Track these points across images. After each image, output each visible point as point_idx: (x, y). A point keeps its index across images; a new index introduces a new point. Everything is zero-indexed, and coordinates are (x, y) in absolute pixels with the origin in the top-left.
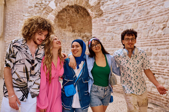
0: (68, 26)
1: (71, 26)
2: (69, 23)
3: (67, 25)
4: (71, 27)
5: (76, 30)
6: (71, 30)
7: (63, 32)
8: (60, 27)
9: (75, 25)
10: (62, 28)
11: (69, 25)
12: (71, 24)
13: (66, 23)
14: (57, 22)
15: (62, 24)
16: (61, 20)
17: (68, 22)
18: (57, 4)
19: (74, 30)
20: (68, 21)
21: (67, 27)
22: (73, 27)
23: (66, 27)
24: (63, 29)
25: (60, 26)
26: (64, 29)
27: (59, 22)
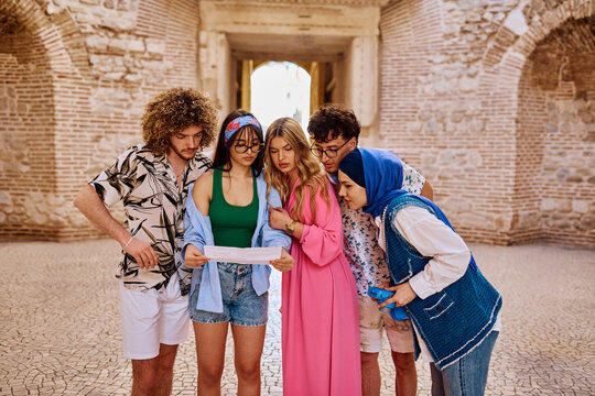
0: (563, 80)
1: (573, 79)
2: (566, 72)
3: (560, 77)
4: (572, 83)
5: (589, 93)
6: (574, 92)
7: (548, 100)
8: (538, 87)
9: (587, 75)
10: (544, 89)
11: (566, 79)
12: (573, 72)
13: (558, 71)
14: (530, 71)
15: (544, 77)
16: (543, 65)
17: (565, 68)
18: (531, 18)
19: (584, 92)
20: (563, 65)
21: (560, 83)
22: (579, 83)
23: (556, 84)
24: (548, 93)
25: (539, 82)
26: (551, 92)
27: (535, 71)
